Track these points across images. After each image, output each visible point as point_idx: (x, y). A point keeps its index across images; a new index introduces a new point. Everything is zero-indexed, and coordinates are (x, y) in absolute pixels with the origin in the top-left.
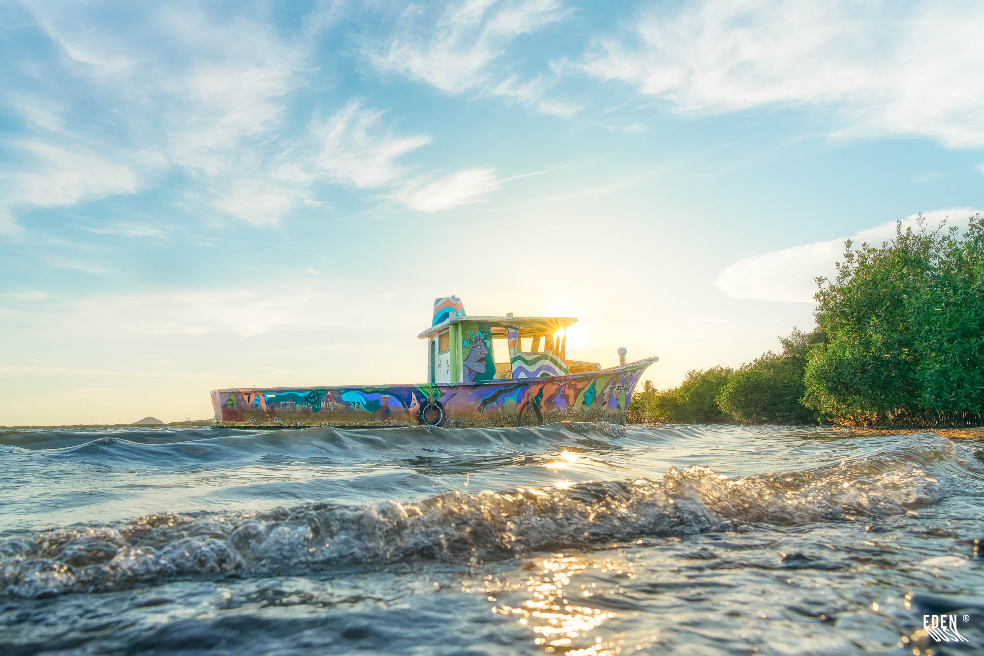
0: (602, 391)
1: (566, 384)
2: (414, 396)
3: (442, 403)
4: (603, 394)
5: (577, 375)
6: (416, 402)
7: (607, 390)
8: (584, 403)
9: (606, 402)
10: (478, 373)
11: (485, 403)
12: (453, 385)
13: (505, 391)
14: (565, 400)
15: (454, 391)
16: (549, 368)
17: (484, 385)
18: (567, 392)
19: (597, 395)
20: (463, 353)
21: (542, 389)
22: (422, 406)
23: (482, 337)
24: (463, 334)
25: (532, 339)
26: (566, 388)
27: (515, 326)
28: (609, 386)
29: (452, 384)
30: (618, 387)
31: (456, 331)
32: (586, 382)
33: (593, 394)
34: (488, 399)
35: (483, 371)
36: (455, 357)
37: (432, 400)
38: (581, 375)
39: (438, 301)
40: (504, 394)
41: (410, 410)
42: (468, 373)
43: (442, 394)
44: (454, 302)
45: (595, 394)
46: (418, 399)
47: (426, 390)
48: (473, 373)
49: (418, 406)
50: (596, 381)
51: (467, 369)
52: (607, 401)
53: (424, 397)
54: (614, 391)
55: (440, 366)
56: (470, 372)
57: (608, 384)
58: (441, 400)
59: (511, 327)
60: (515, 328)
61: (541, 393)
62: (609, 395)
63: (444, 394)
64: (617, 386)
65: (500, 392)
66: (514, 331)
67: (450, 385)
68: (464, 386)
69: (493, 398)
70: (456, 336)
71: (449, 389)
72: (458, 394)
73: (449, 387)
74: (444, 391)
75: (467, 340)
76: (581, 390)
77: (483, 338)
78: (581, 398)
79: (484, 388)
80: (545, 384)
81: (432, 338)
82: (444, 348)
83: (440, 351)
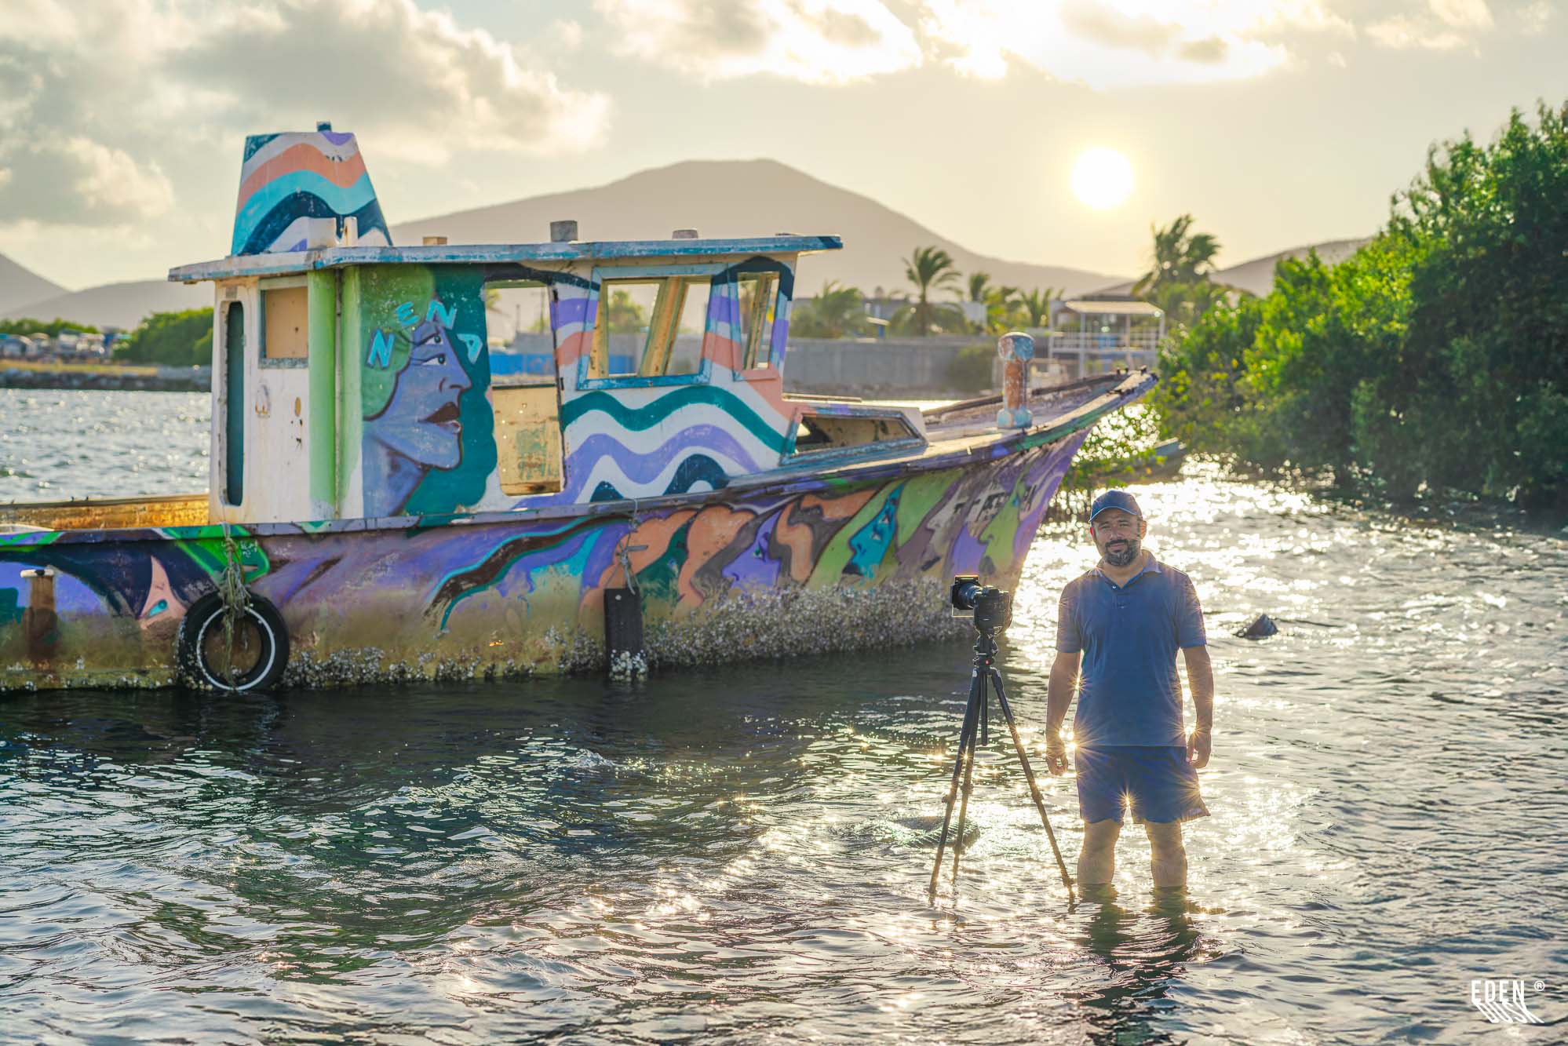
0: (926, 519)
1: (783, 507)
2: (159, 573)
3: (276, 602)
4: (924, 530)
5: (826, 477)
6: (167, 594)
7: (946, 515)
8: (851, 569)
9: (937, 559)
10: (426, 469)
11: (452, 591)
12: (322, 529)
13: (535, 544)
14: (776, 566)
15: (329, 550)
16: (717, 437)
17: (453, 526)
18: (784, 535)
19: (903, 537)
20: (365, 386)
21: (685, 530)
22: (196, 613)
23: (449, 320)
24: (366, 313)
25: (655, 287)
26: (783, 520)
27: (583, 273)
28: (953, 502)
29: (317, 524)
30: (990, 499)
31: (339, 296)
32: (860, 499)
33: (888, 535)
34: (468, 577)
35: (451, 462)
36: (330, 396)
37: (235, 593)
38: (841, 474)
39: (255, 144)
40: (528, 558)
41: (144, 625)
42: (385, 469)
43: (276, 565)
44: (327, 148)
45: (895, 534)
46: (176, 585)
47: (212, 549)
48: (407, 467)
49: (175, 609)
50: (900, 489)
51: (382, 452)
52: (942, 551)
53: (204, 576)
54: (972, 516)
55: (263, 412)
56: (395, 467)
57: (948, 496)
58: (269, 587)
59: (568, 279)
60: (583, 283)
61: (679, 547)
62: (950, 530)
63: (284, 562)
64: (983, 497)
65: (517, 548)
66: (577, 293)
67: (310, 529)
68: (370, 533)
69: (488, 574)
70: (338, 315)
71: (305, 543)
72: (343, 563)
73: (305, 536)
74: (282, 552)
75: (385, 337)
76: (840, 525)
77: (450, 325)
78: (837, 554)
79: (451, 536)
80: (699, 511)
81: (232, 292)
82: (283, 342)
83: (263, 353)
